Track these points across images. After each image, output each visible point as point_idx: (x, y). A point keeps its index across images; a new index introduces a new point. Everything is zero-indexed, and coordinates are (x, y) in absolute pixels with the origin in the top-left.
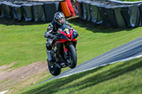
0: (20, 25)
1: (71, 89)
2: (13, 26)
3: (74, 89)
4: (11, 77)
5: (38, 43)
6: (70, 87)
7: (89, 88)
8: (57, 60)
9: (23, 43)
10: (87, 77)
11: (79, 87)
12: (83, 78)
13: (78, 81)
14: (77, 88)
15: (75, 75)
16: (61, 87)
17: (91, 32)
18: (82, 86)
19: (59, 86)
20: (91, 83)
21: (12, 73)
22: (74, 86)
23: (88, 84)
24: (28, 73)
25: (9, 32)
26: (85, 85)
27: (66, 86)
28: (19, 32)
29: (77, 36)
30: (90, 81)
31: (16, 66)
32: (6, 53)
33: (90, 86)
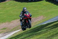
0: (27, 2)
1: (47, 29)
2: (24, 3)
3: (48, 29)
6: (47, 28)
7: (54, 29)
8: (24, 25)
10: (54, 24)
11: (50, 28)
12: (52, 25)
13: (50, 26)
14: (49, 29)
15: (49, 23)
16: (43, 28)
17: (56, 5)
18: (51, 28)
19: (42, 28)
20: (55, 27)
22: (48, 28)
23: (54, 27)
25: (22, 5)
26: (53, 27)
27: (45, 28)
28: (26, 5)
29: (31, 16)
30: (55, 26)
33: (55, 28)
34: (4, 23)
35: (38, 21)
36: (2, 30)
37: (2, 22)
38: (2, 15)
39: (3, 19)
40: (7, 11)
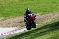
4: (40, 18)
5: (53, 5)
9: (46, 5)
21: (41, 17)
24: (47, 17)
31: (43, 14)
32: (39, 9)
34: (21, 17)
35: (55, 17)
36: (19, 24)
37: (19, 16)
38: (19, 9)
39: (21, 13)
40: (25, 5)
